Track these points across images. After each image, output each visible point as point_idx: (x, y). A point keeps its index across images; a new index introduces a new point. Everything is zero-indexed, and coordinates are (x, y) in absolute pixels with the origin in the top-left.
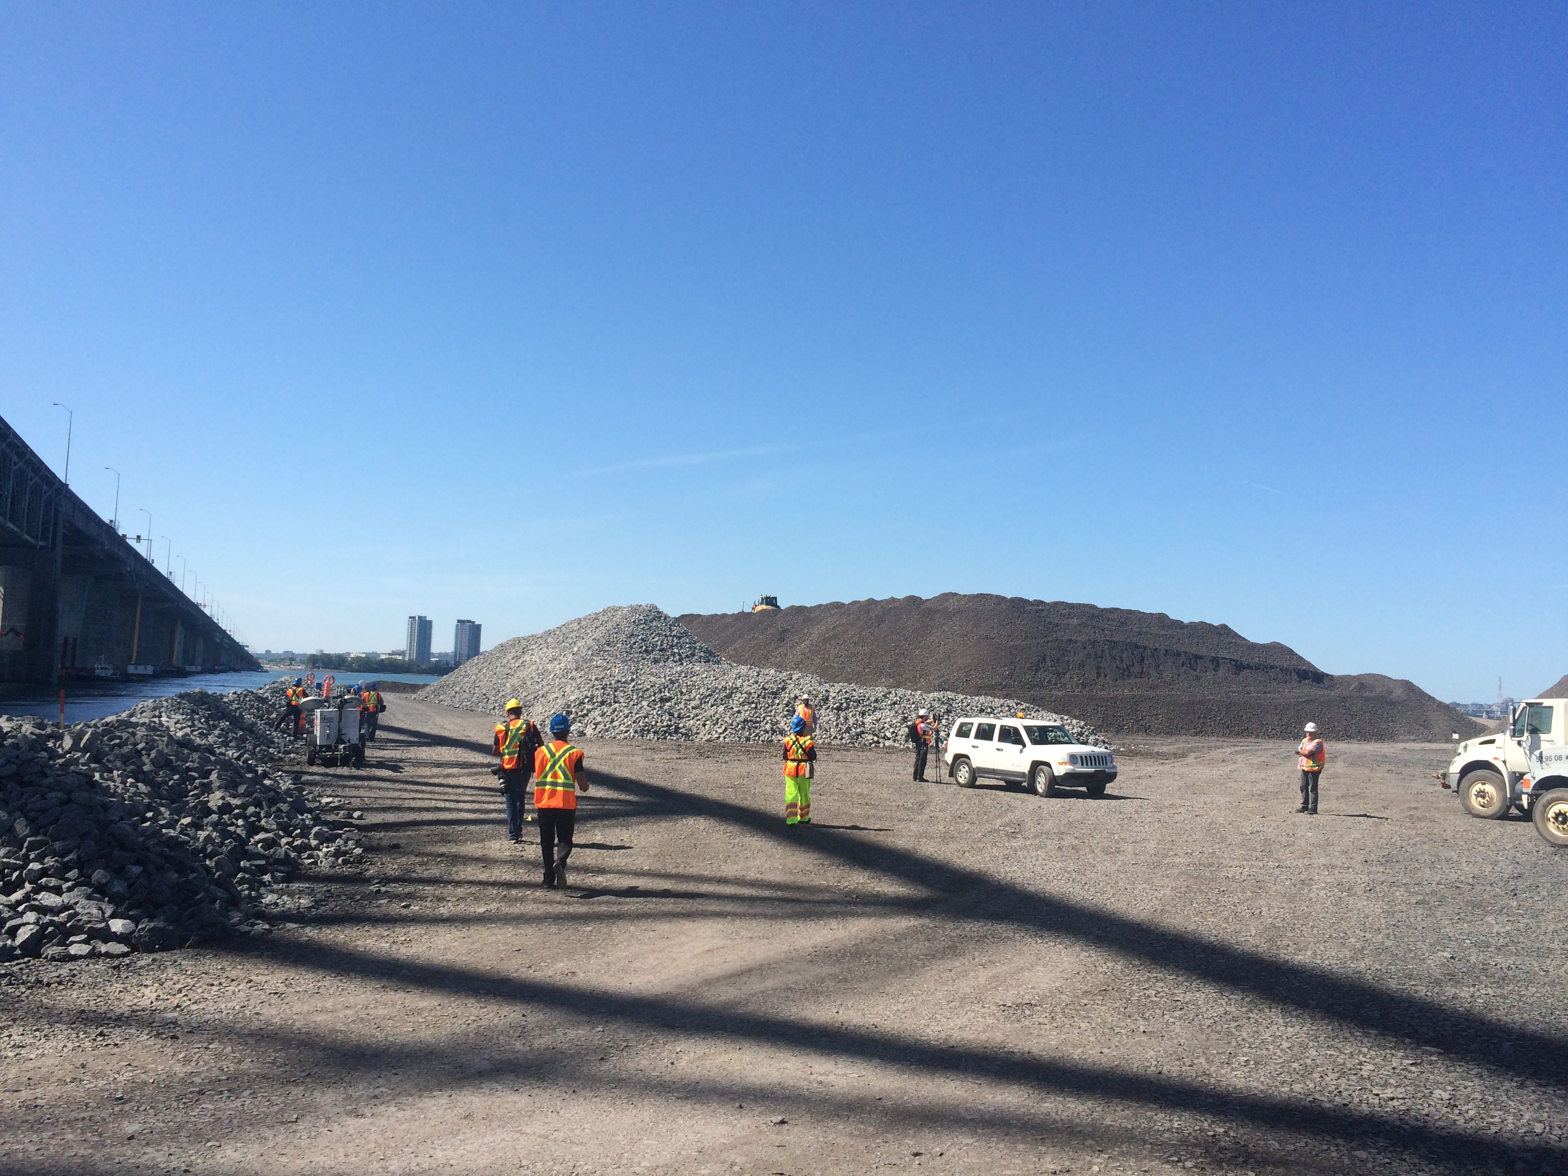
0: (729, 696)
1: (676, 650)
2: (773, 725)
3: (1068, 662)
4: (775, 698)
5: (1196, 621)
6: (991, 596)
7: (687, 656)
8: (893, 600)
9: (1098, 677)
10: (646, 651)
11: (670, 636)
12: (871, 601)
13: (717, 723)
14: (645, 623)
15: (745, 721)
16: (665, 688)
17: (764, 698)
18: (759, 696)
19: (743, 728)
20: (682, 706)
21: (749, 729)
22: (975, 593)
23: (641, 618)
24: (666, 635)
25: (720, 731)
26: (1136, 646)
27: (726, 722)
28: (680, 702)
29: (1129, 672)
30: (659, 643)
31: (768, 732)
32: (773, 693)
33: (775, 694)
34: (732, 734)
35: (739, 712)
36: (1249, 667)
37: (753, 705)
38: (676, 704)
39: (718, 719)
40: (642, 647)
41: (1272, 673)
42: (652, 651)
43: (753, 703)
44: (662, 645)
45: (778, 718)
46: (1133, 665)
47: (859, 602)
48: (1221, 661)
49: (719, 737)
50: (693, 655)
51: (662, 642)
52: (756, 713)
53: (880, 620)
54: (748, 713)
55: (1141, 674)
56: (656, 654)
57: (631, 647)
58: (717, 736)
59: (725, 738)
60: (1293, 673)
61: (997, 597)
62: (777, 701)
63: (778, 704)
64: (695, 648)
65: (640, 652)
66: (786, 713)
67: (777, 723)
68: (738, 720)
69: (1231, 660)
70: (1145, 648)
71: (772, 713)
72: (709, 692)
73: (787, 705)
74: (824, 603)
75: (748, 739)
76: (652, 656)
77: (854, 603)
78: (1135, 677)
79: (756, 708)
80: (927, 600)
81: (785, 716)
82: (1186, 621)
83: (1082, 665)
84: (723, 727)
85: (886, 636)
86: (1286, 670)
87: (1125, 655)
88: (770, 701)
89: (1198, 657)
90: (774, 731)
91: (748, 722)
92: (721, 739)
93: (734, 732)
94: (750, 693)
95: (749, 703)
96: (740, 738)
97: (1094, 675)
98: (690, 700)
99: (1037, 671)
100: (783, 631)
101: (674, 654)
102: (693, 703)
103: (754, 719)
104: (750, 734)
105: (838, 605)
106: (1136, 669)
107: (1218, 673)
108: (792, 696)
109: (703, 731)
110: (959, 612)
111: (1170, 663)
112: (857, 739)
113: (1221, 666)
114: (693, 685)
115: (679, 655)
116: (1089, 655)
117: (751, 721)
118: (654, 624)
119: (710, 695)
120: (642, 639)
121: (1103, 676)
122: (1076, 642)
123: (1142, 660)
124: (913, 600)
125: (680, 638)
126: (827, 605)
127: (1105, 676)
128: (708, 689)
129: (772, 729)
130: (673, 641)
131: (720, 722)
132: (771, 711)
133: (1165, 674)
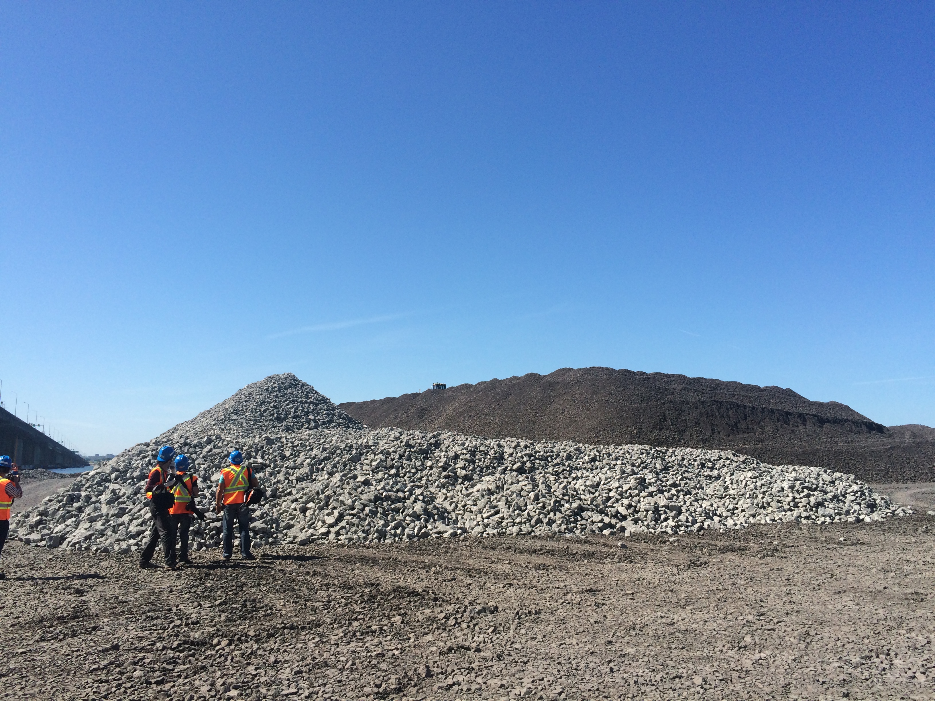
0: (356, 459)
1: (311, 417)
2: (427, 503)
3: (685, 420)
4: (426, 458)
5: (770, 386)
6: (603, 368)
7: (324, 423)
8: (514, 378)
9: (713, 433)
10: (279, 419)
11: (306, 402)
12: (495, 381)
13: (327, 504)
14: (279, 390)
15: (378, 498)
16: (257, 452)
17: (409, 459)
18: (401, 456)
19: (374, 513)
20: (281, 477)
21: (385, 514)
22: (588, 367)
23: (275, 385)
24: (301, 402)
25: (330, 520)
26: (738, 406)
27: (342, 503)
28: (279, 472)
29: (737, 428)
30: (293, 410)
31: (418, 518)
32: (422, 452)
33: (426, 453)
34: (351, 524)
35: (366, 483)
36: (828, 421)
37: (393, 471)
38: (271, 474)
39: (328, 497)
40: (273, 414)
41: (847, 425)
42: (285, 419)
43: (392, 467)
44: (295, 412)
45: (432, 490)
46: (739, 422)
47: (485, 382)
48: (807, 417)
49: (328, 533)
50: (331, 421)
51: (297, 408)
52: (396, 483)
53: (506, 395)
54: (382, 483)
55: (748, 430)
56: (290, 421)
57: (261, 415)
58: (324, 530)
59: (338, 533)
60: (863, 425)
61: (607, 369)
62: (429, 463)
63: (431, 468)
64: (334, 415)
65: (271, 420)
66: (443, 480)
67: (433, 499)
68: (364, 497)
69: (813, 415)
70: (745, 407)
71: (423, 482)
72: (325, 454)
73: (444, 469)
74: (455, 386)
75: (382, 535)
76: (284, 424)
77: (480, 384)
78: (744, 432)
79: (397, 475)
80: (544, 376)
81: (443, 486)
82: (762, 386)
83: (697, 423)
84: (336, 513)
85: (514, 407)
86: (857, 422)
87: (730, 412)
88: (418, 463)
89: (788, 414)
90: (429, 515)
91: (382, 500)
92: (332, 536)
93: (355, 521)
94: (389, 453)
95: (386, 468)
96: (368, 533)
97: (709, 433)
98: (294, 468)
99: (661, 430)
100: (422, 410)
101: (309, 421)
102: (298, 473)
103: (393, 495)
104: (386, 525)
105: (467, 386)
106: (743, 425)
107: (807, 427)
108: (451, 454)
109: (300, 522)
110: (577, 382)
111: (767, 420)
112: (576, 521)
113: (808, 421)
114: (302, 445)
115: (315, 421)
116: (701, 414)
117: (388, 498)
118: (289, 391)
119: (327, 459)
120: (275, 407)
121: (716, 433)
122: (688, 403)
123: (745, 418)
124: (533, 378)
125: (317, 405)
126: (458, 387)
127: (719, 432)
128: (324, 449)
129: (425, 510)
130: (309, 407)
131: (333, 503)
132: (421, 479)
133: (766, 429)
